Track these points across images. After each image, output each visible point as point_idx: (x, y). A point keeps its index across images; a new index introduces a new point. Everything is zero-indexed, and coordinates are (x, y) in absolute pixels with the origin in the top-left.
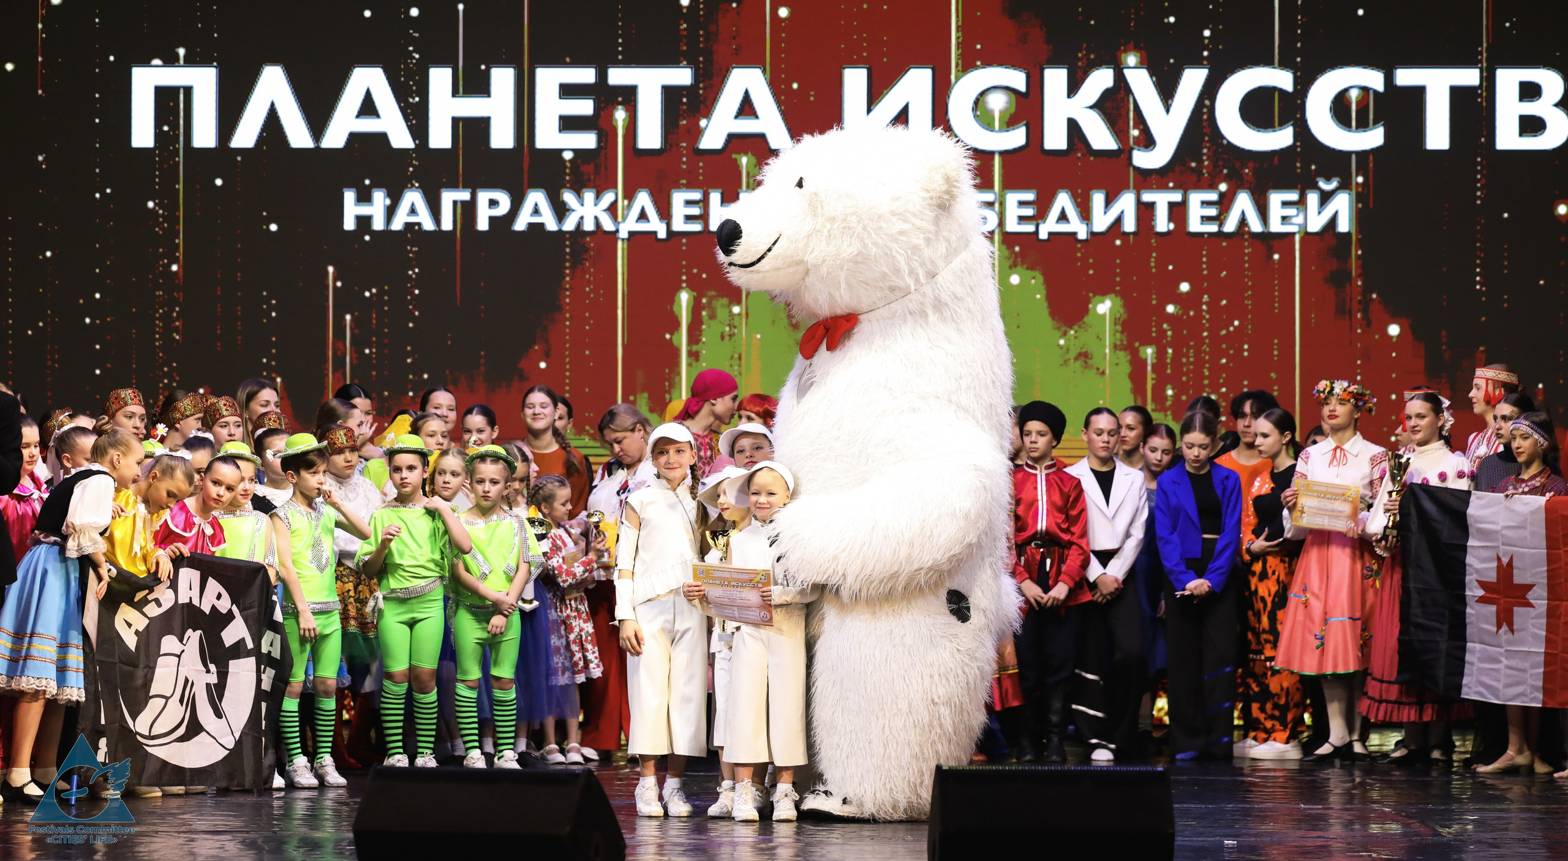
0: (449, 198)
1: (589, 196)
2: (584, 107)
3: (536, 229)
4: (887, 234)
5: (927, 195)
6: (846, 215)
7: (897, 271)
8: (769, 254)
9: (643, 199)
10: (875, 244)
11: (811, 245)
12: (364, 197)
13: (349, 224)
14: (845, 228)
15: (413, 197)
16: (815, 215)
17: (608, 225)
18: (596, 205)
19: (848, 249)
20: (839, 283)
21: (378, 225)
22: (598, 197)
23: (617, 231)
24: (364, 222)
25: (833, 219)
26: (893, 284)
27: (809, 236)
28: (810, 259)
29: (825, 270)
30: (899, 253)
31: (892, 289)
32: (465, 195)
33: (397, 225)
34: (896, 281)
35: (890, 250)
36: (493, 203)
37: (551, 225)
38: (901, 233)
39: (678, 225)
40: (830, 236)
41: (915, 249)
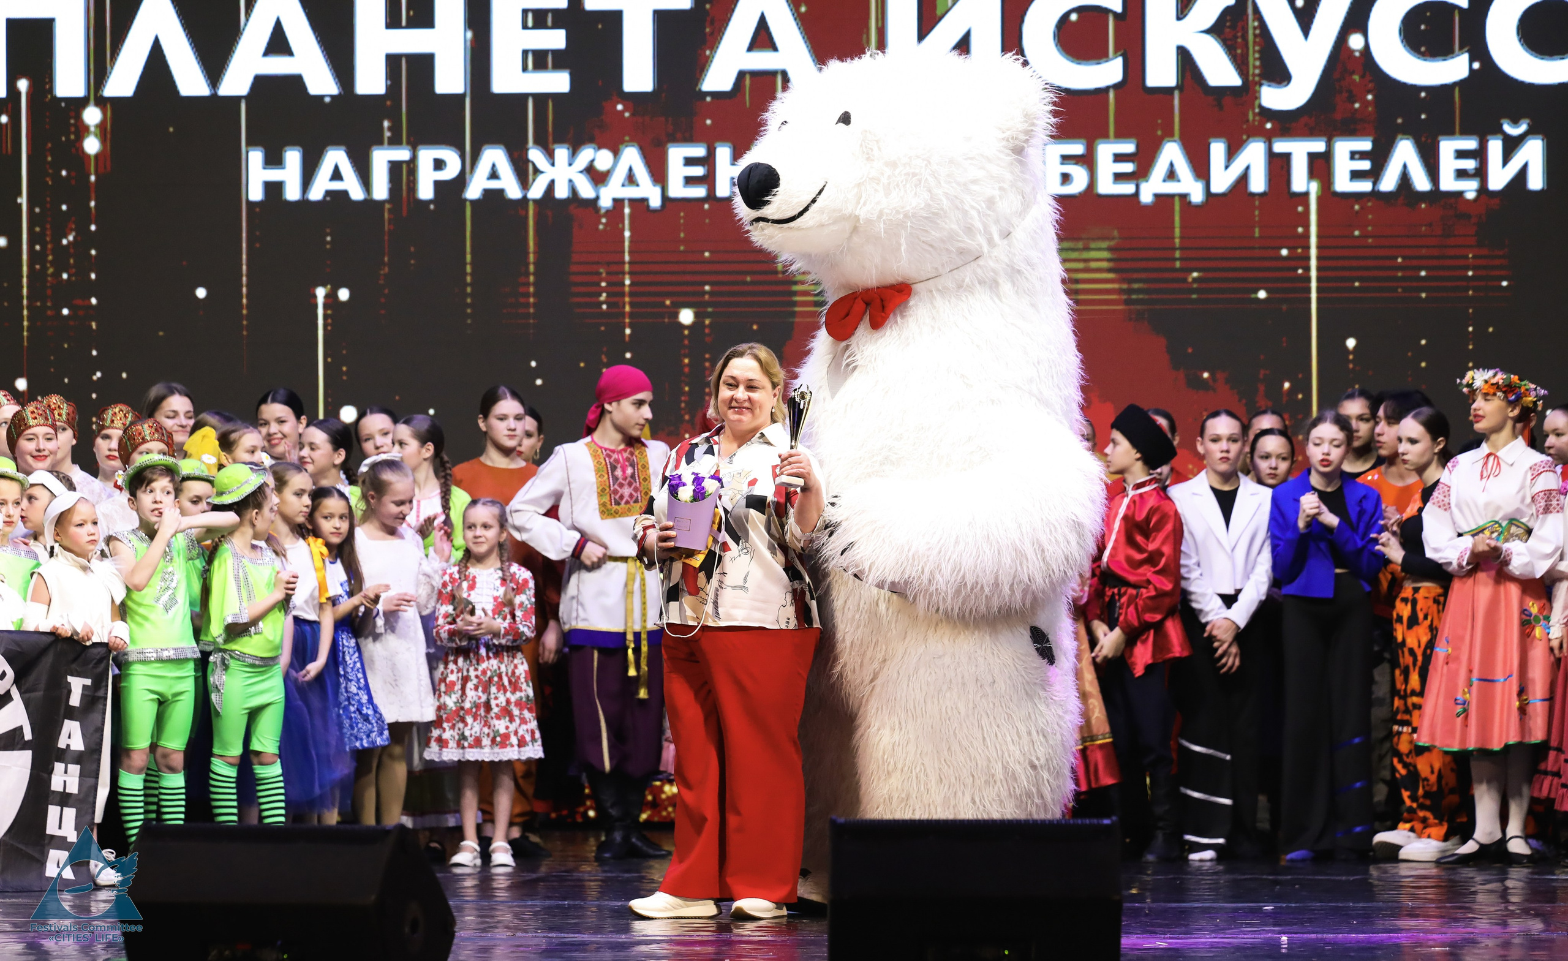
0: (381, 158)
1: (562, 153)
2: (555, 39)
3: (494, 197)
4: (958, 184)
5: (1004, 135)
6: (910, 158)
7: (969, 230)
8: (814, 207)
9: (631, 156)
10: (946, 194)
11: (864, 195)
12: (274, 160)
13: (256, 193)
14: (908, 174)
15: (336, 157)
16: (868, 159)
17: (586, 190)
18: (570, 165)
19: (913, 201)
20: (900, 244)
21: (292, 193)
22: (574, 153)
23: (597, 198)
24: (274, 189)
25: (893, 165)
26: (963, 245)
27: (859, 185)
28: (863, 213)
29: (882, 225)
30: (973, 207)
31: (961, 252)
32: (402, 154)
33: (316, 193)
34: (968, 242)
35: (962, 202)
36: (439, 164)
37: (514, 191)
38: (974, 182)
39: (677, 189)
40: (889, 184)
41: (991, 202)
